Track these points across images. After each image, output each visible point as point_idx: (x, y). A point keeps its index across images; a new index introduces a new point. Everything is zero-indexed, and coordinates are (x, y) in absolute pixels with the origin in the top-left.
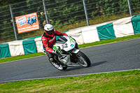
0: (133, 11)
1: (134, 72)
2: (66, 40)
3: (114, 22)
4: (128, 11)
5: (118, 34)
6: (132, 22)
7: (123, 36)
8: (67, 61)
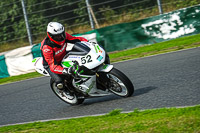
0: (34, 38)
1: (34, 125)
2: (88, 49)
3: (7, 54)
4: (27, 38)
5: (12, 71)
6: (32, 53)
7: (19, 73)
8: (91, 87)
